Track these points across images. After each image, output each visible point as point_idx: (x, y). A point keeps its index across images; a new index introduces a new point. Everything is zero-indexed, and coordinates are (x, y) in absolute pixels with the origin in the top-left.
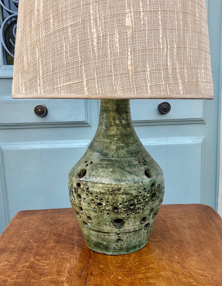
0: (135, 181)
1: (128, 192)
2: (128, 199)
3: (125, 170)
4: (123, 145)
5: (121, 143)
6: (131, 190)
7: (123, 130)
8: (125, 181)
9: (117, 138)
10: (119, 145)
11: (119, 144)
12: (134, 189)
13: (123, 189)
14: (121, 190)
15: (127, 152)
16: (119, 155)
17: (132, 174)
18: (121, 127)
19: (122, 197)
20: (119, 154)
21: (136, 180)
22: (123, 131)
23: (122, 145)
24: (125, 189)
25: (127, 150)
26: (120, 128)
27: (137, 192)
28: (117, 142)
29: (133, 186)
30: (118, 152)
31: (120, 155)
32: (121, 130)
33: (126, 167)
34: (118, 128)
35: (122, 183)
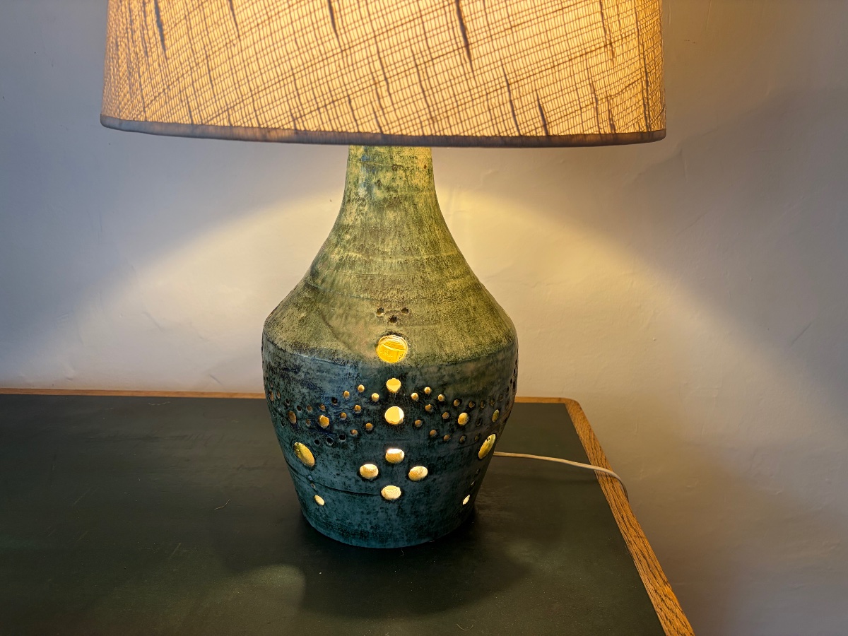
0: (336, 357)
1: (314, 382)
2: (313, 402)
3: (327, 324)
4: (355, 257)
5: (353, 251)
6: (321, 380)
7: (371, 215)
8: (312, 351)
9: (351, 234)
10: (348, 255)
11: (349, 251)
12: (328, 379)
13: (304, 370)
14: (300, 373)
15: (359, 276)
16: (336, 282)
17: (338, 338)
18: (370, 207)
19: (301, 390)
20: (338, 278)
21: (341, 356)
22: (371, 219)
23: (354, 255)
24: (308, 373)
25: (361, 272)
26: (366, 208)
27: (336, 389)
28: (348, 245)
29: (328, 371)
30: (337, 271)
31: (338, 282)
32: (366, 214)
33: (334, 317)
34: (361, 208)
35: (304, 356)
